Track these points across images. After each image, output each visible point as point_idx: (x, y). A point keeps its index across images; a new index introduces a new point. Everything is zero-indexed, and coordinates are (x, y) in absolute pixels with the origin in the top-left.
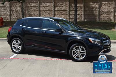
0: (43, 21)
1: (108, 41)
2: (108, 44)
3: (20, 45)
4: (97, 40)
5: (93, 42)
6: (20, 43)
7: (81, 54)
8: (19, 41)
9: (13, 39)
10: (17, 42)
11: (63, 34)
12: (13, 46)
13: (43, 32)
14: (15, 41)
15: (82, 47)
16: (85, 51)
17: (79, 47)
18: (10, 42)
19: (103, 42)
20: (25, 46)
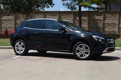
0: (47, 22)
1: (112, 39)
2: (112, 42)
3: (23, 47)
4: (101, 38)
5: (97, 40)
6: (23, 44)
7: (85, 52)
8: (22, 43)
9: (17, 41)
10: (20, 43)
11: (66, 33)
12: (16, 48)
13: (46, 32)
14: (18, 42)
15: (85, 45)
16: (89, 49)
17: (83, 45)
18: (13, 45)
19: (107, 40)
20: (28, 47)
